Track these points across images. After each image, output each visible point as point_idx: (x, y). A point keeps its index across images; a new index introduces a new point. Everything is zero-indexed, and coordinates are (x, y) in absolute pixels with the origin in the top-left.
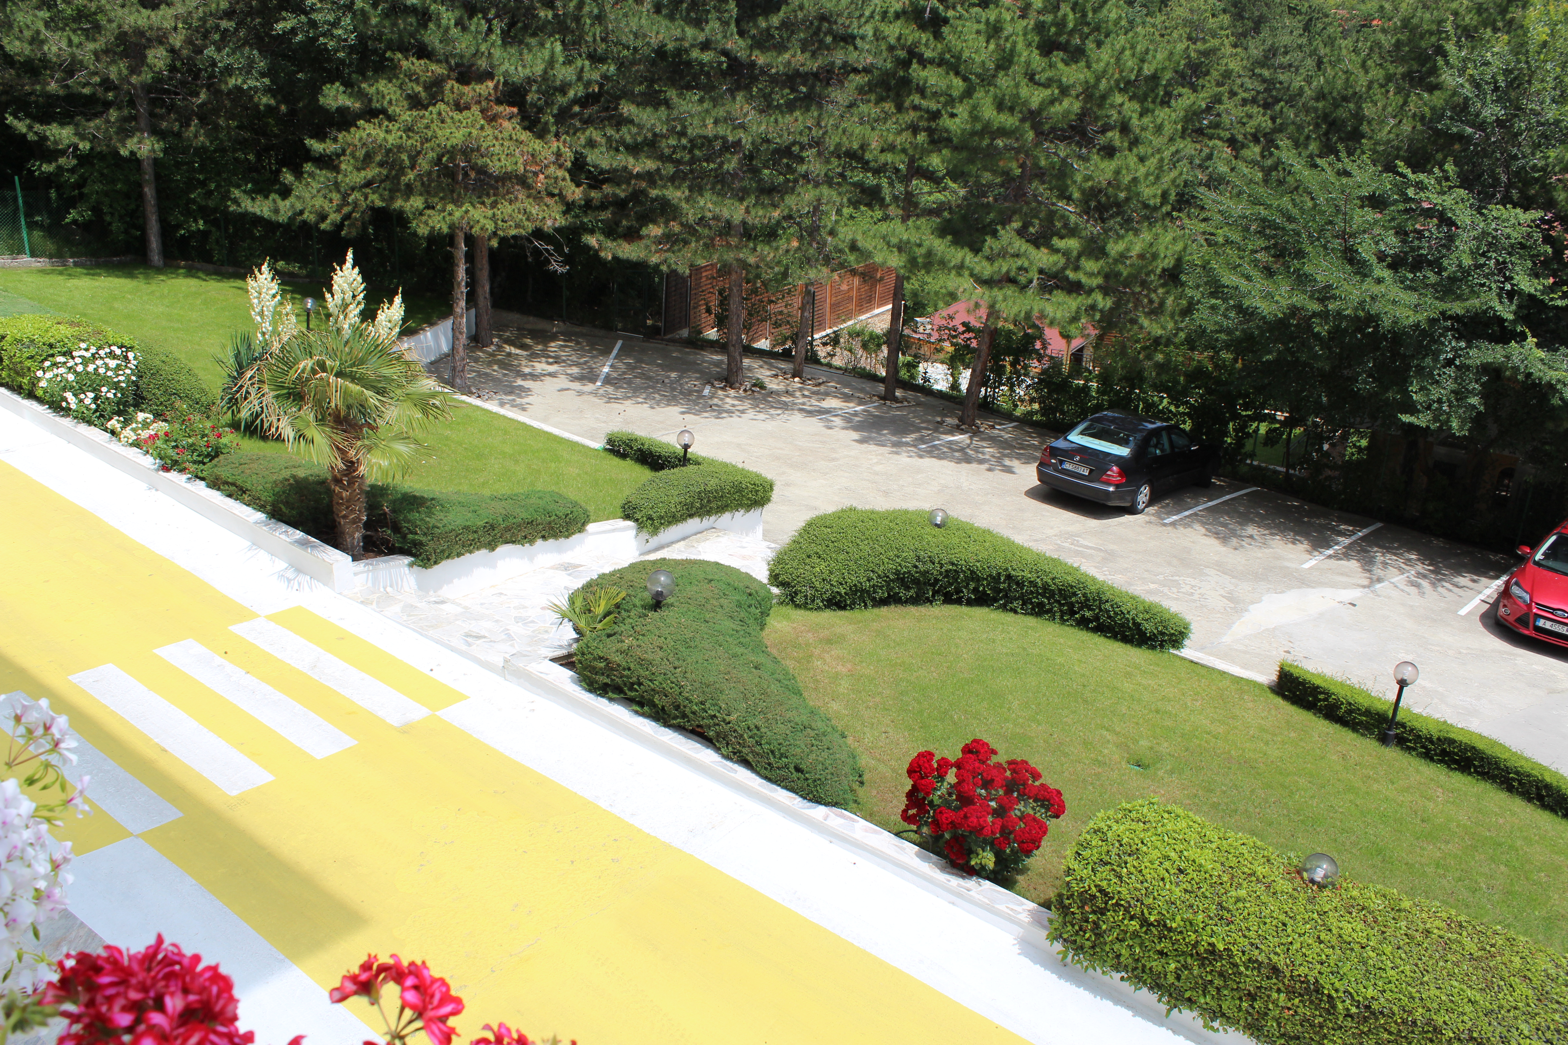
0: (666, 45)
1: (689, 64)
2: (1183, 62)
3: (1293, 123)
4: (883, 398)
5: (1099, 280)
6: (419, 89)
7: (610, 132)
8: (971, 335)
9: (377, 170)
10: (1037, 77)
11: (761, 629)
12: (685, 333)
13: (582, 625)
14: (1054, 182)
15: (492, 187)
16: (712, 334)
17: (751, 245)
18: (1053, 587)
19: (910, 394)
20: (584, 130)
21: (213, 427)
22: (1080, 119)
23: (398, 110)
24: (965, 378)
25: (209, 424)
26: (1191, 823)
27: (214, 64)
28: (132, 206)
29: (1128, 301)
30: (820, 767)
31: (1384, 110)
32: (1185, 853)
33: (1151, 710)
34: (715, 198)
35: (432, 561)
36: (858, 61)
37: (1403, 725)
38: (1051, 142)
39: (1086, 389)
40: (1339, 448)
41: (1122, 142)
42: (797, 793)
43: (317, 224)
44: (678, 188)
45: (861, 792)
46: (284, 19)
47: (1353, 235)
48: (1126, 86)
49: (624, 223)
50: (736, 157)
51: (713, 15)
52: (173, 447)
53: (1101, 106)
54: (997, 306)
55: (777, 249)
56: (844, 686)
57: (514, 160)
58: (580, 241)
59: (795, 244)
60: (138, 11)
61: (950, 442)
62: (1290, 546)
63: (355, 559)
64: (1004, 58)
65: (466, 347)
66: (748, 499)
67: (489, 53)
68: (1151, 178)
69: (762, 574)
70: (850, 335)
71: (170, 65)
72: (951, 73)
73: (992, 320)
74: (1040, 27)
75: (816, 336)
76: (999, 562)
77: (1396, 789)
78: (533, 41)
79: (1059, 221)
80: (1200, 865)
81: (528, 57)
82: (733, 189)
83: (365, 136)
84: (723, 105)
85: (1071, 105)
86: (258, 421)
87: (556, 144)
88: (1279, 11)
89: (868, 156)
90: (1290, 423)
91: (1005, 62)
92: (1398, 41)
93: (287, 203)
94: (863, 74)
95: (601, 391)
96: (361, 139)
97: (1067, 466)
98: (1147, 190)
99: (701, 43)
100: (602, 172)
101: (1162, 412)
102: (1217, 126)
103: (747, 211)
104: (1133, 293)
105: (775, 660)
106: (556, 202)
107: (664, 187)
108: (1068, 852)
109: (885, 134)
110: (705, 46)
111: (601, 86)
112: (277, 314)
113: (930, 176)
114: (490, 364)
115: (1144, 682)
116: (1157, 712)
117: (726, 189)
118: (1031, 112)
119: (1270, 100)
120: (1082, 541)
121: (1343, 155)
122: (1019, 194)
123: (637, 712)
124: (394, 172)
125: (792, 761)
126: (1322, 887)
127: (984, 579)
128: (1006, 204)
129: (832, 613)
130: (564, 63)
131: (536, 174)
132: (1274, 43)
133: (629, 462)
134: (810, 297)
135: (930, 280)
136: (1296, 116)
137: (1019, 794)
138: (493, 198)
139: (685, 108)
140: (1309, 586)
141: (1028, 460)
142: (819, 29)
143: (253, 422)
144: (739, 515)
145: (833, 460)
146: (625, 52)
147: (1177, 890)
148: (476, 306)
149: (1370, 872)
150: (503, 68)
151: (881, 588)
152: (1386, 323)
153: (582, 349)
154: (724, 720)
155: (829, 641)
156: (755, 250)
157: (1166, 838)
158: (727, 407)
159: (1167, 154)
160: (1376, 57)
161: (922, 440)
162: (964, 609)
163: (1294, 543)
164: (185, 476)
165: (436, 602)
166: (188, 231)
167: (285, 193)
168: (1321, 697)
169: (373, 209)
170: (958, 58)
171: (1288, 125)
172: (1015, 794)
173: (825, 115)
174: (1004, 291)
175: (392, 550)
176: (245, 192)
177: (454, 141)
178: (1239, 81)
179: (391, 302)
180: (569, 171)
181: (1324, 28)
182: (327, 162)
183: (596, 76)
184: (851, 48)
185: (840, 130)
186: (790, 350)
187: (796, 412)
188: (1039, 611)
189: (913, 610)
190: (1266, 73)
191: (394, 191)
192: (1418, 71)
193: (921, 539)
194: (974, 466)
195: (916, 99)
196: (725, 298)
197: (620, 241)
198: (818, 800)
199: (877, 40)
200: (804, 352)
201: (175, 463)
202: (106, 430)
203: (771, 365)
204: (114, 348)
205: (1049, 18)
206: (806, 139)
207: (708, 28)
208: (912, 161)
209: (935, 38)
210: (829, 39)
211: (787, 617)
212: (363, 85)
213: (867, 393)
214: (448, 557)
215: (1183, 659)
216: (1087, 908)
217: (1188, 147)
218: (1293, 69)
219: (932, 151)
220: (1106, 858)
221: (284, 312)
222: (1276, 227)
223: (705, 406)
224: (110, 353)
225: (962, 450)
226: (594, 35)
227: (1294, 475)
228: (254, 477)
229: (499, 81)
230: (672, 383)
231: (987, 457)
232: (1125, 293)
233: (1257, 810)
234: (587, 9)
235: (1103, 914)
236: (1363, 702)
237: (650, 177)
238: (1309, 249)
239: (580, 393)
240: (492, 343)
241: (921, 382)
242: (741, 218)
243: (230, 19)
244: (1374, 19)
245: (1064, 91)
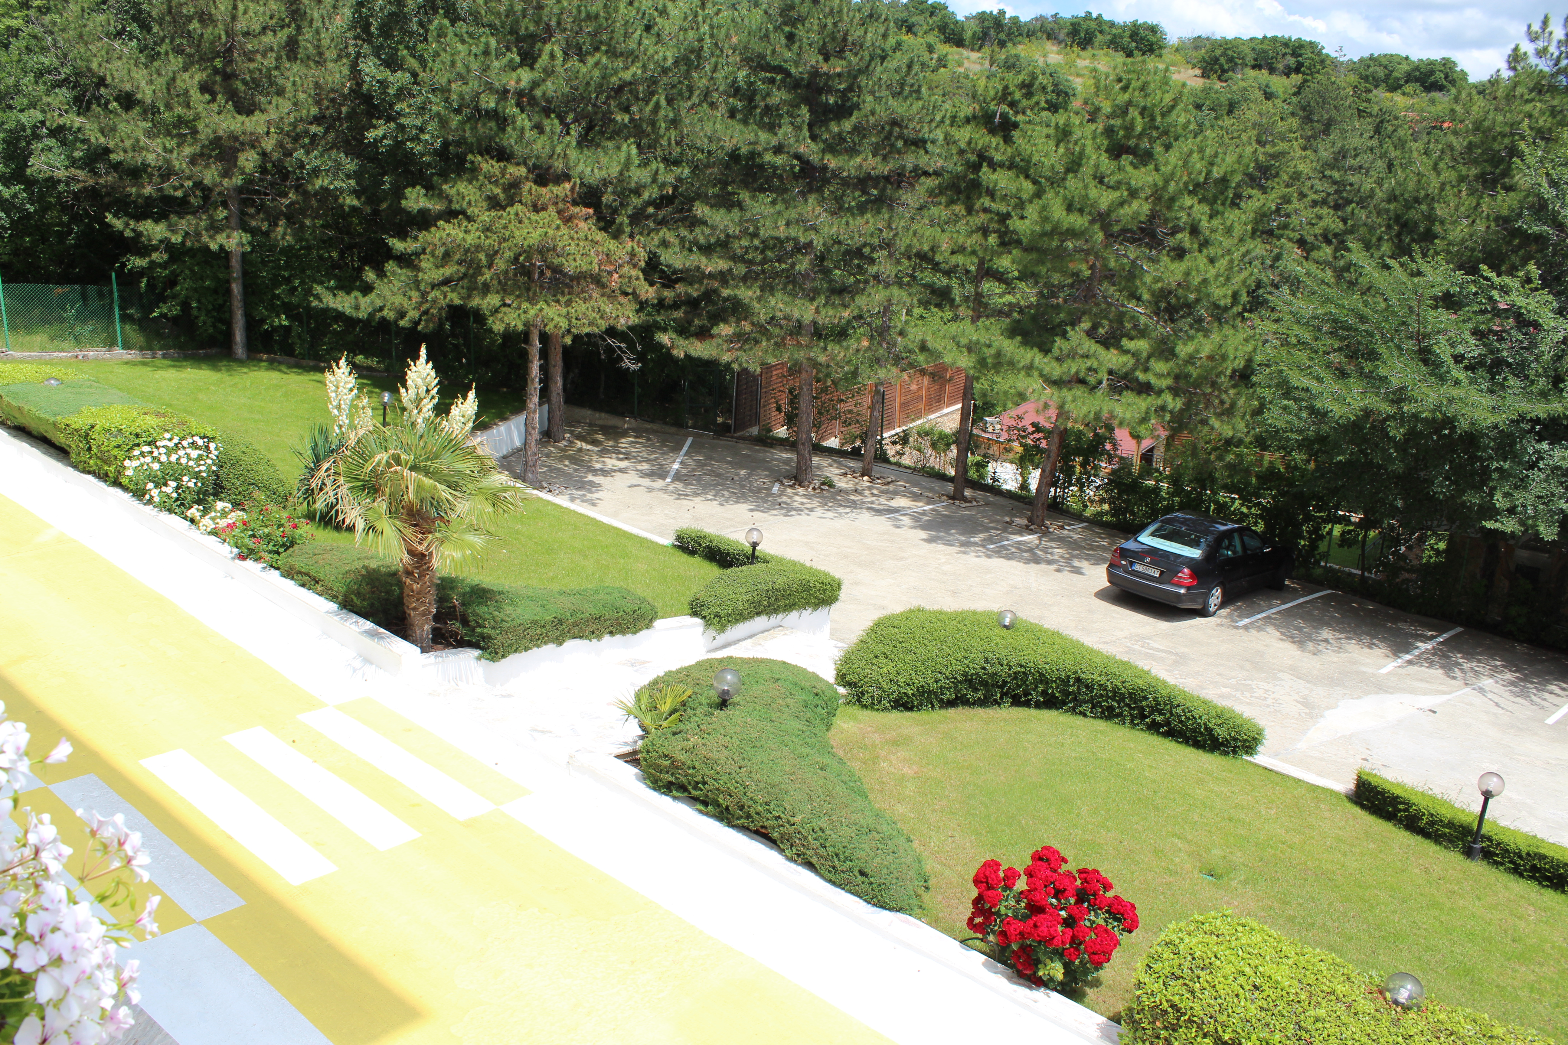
0: (739, 149)
1: (761, 167)
2: (1252, 165)
3: (1365, 224)
4: (953, 498)
5: (1169, 382)
6: (497, 191)
7: (684, 232)
8: (1041, 435)
9: (455, 268)
10: (1106, 180)
11: (827, 730)
12: (754, 431)
13: (648, 722)
14: (1123, 284)
15: (567, 285)
16: (782, 432)
17: (822, 344)
18: (1123, 691)
19: (979, 494)
20: (658, 231)
21: (290, 518)
22: (1149, 221)
23: (476, 211)
24: (1034, 478)
25: (285, 514)
26: (1266, 937)
27: (302, 166)
28: (220, 301)
29: (1199, 402)
30: (885, 871)
31: (1456, 210)
32: (1261, 969)
33: (1223, 818)
34: (786, 298)
35: (500, 655)
36: (928, 164)
37: (1489, 839)
38: (1121, 244)
39: (1156, 490)
40: (1416, 550)
41: (1192, 244)
42: (861, 898)
43: (396, 321)
44: (749, 288)
45: (926, 897)
46: (375, 127)
47: (1426, 336)
48: (1196, 189)
49: (696, 322)
50: (808, 258)
51: (786, 120)
52: (250, 536)
53: (1169, 208)
54: (1067, 406)
55: (848, 348)
56: (910, 788)
57: (589, 260)
58: (652, 338)
59: (865, 343)
60: (234, 117)
61: (1019, 543)
62: (1367, 650)
63: (424, 650)
64: (1074, 161)
65: (540, 442)
66: (816, 598)
67: (565, 155)
68: (1221, 279)
69: (829, 674)
70: (919, 434)
71: (260, 167)
72: (1022, 177)
73: (1060, 420)
74: (1109, 131)
75: (885, 435)
76: (1068, 664)
77: (1483, 906)
78: (610, 144)
79: (1129, 322)
80: (1277, 982)
81: (604, 160)
82: (804, 290)
83: (444, 236)
84: (795, 207)
85: (1140, 208)
86: (333, 512)
87: (630, 244)
88: (1348, 114)
89: (938, 258)
90: (1365, 525)
91: (1074, 166)
92: (1470, 143)
93: (368, 299)
94: (933, 177)
95: (671, 488)
96: (441, 239)
97: (1138, 568)
98: (1217, 291)
99: (774, 147)
100: (675, 272)
101: (1233, 513)
102: (1285, 227)
103: (817, 311)
104: (1204, 394)
105: (841, 761)
106: (629, 301)
107: (737, 286)
108: (1139, 965)
109: (955, 236)
110: (778, 150)
111: (675, 188)
112: (353, 406)
113: (999, 277)
114: (561, 459)
115: (1216, 788)
116: (1230, 820)
117: (797, 289)
118: (1100, 215)
119: (1340, 201)
120: (1153, 644)
121: (1418, 257)
122: (1089, 295)
123: (701, 812)
124: (471, 271)
125: (857, 865)
126: (1406, 1009)
127: (1053, 681)
128: (1076, 305)
129: (899, 714)
130: (639, 166)
131: (610, 273)
132: (1344, 146)
133: (697, 559)
134: (880, 397)
135: (999, 379)
136: (1367, 217)
137: (1089, 904)
138: (567, 297)
139: (758, 210)
140: (1386, 692)
141: (1097, 561)
142: (890, 133)
143: (328, 512)
144: (807, 613)
145: (902, 559)
146: (700, 156)
147: (1253, 1007)
148: (549, 401)
149: (1458, 993)
150: (579, 169)
151: (948, 689)
152: (1463, 425)
153: (653, 446)
154: (788, 822)
155: (895, 743)
156: (825, 349)
157: (1240, 953)
158: (796, 505)
159: (1236, 255)
160: (1447, 159)
161: (990, 540)
162: (1033, 712)
163: (1370, 647)
164: (260, 566)
165: (503, 696)
166: (272, 326)
167: (367, 289)
168: (1402, 807)
169: (451, 307)
170: (1028, 162)
171: (1359, 226)
172: (1086, 905)
173: (896, 218)
174: (1074, 391)
175: (461, 643)
176: (327, 288)
177: (531, 241)
178: (1309, 183)
179: (465, 397)
180: (643, 271)
181: (1395, 130)
182: (406, 261)
183: (670, 178)
184: (922, 152)
185: (911, 232)
186: (859, 448)
187: (864, 511)
188: (1109, 714)
189: (980, 712)
190: (1336, 175)
191: (472, 289)
192: (1491, 173)
193: (989, 639)
194: (1043, 566)
195: (986, 201)
196: (796, 397)
197: (692, 339)
198: (883, 905)
199: (948, 144)
200: (873, 451)
201: (251, 551)
202: (185, 518)
203: (840, 463)
204: (196, 439)
205: (1117, 122)
206: (877, 241)
207: (780, 133)
208: (982, 262)
209: (1005, 142)
210: (900, 144)
211: (854, 718)
212: (444, 187)
213: (935, 492)
214: (515, 651)
215: (1256, 765)
216: (1158, 1024)
217: (1258, 248)
218: (1363, 171)
219: (1002, 253)
220: (1178, 972)
221: (360, 405)
222: (1349, 328)
223: (774, 504)
224: (193, 443)
225: (1030, 550)
226: (669, 139)
227: (1369, 578)
228: (327, 567)
229: (575, 183)
230: (741, 480)
231: (1056, 557)
232: (1195, 394)
233: (1336, 924)
234: (662, 113)
235: (1174, 1030)
236: (1446, 814)
237: (723, 277)
238: (1382, 350)
239: (650, 490)
240: (564, 438)
241: (990, 481)
242: (811, 318)
243: (319, 125)
244: (1444, 122)
245: (1133, 193)
